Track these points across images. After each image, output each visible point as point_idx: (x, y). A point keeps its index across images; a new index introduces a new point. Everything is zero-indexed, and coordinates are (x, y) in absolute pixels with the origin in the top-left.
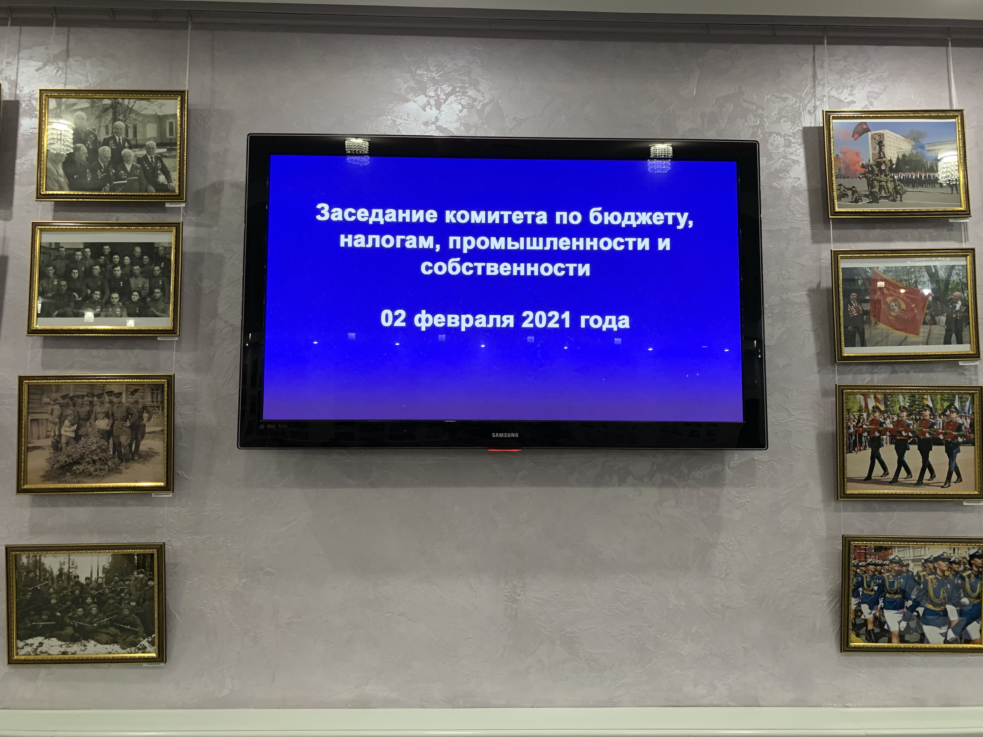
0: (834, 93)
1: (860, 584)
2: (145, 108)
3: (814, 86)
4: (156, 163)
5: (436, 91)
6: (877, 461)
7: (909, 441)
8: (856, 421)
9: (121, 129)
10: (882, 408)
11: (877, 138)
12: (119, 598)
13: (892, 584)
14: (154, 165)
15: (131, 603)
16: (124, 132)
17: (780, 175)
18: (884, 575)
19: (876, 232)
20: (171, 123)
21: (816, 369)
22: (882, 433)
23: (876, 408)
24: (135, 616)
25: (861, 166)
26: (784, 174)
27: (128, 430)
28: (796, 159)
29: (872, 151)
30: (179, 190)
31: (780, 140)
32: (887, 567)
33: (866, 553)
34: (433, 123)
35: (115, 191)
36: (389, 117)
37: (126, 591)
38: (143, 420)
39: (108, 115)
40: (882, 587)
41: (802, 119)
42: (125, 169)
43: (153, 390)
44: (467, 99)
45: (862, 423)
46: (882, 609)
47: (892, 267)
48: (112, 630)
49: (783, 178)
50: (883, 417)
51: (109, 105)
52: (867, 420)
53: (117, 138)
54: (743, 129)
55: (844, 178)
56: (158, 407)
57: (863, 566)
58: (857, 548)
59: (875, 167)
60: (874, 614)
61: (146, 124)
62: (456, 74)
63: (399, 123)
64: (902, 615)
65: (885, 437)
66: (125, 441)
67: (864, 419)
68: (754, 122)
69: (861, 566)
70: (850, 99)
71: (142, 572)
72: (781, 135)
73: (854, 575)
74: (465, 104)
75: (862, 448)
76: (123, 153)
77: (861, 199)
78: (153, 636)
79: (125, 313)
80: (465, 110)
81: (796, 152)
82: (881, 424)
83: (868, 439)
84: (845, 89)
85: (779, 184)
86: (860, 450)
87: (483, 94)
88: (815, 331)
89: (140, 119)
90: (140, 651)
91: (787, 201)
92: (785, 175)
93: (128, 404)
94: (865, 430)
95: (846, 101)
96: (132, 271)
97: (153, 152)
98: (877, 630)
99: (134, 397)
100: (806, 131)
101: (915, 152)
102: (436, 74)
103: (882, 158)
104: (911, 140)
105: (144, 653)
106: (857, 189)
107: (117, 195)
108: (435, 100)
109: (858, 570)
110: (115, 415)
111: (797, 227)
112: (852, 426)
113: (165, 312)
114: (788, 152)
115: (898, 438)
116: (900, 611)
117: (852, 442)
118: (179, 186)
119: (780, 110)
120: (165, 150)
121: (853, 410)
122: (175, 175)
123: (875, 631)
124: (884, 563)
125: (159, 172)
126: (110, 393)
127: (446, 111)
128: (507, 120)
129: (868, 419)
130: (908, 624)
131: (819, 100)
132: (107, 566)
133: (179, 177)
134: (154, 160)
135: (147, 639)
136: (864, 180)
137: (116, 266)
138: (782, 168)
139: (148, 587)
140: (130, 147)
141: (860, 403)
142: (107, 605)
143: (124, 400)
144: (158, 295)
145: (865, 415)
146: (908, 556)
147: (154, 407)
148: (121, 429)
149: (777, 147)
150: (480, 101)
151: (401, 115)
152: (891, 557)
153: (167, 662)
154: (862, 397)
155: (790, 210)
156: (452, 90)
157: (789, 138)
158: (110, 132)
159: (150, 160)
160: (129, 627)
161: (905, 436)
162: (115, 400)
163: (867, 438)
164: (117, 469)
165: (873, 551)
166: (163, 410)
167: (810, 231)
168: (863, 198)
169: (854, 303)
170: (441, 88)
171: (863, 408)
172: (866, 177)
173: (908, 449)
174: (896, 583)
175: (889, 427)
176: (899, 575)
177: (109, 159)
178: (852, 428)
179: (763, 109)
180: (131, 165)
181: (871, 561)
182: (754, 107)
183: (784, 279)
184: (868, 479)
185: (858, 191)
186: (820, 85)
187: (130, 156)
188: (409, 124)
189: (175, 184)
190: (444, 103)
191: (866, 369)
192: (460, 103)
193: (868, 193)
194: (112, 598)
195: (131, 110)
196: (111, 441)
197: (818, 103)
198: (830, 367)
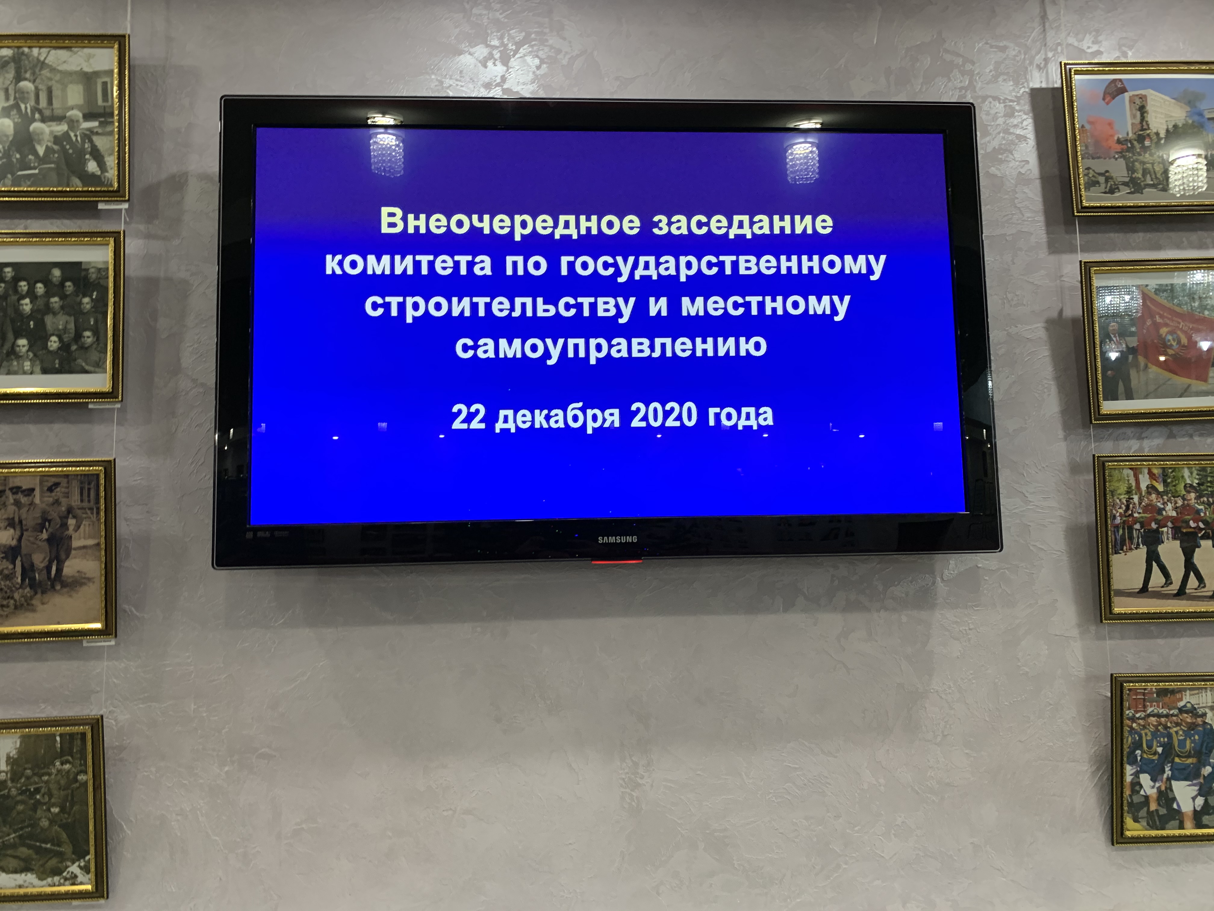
0: (1071, 40)
1: (1138, 745)
2: (65, 62)
3: (1044, 30)
4: (83, 142)
5: (501, 38)
6: (1154, 564)
7: (1200, 535)
8: (1124, 507)
9: (28, 93)
10: (1161, 488)
11: (1138, 101)
12: (32, 801)
13: (1182, 743)
14: (79, 146)
15: (52, 810)
16: (32, 96)
17: (1000, 156)
18: (1171, 731)
19: (1139, 237)
20: (105, 84)
21: (1061, 434)
22: (1161, 524)
23: (1151, 488)
24: (59, 829)
25: (1115, 142)
26: (1005, 155)
27: (45, 545)
28: (1021, 133)
29: (1131, 119)
30: (119, 182)
31: (999, 107)
32: (1174, 718)
33: (1144, 700)
34: (498, 85)
35: (19, 185)
36: (433, 77)
37: (43, 791)
38: (68, 529)
39: (8, 73)
40: (1168, 747)
41: (1028, 77)
42: (35, 153)
43: (82, 483)
44: (546, 49)
45: (1132, 511)
46: (1169, 779)
47: (1167, 285)
48: (24, 851)
49: (1005, 160)
50: (1161, 501)
51: (10, 58)
52: (1139, 506)
53: (23, 106)
54: (946, 92)
55: (1093, 158)
56: (91, 509)
57: (1142, 719)
58: (1131, 693)
59: (1135, 143)
60: (1159, 788)
61: (66, 86)
62: (531, 14)
63: (448, 85)
64: (1197, 788)
65: (1165, 529)
66: (42, 562)
67: (1135, 504)
68: (961, 82)
69: (1138, 718)
70: (1095, 48)
71: (67, 762)
72: (999, 99)
73: (1129, 732)
74: (544, 57)
75: (1133, 546)
76: (32, 128)
77: (1118, 188)
78: (87, 858)
79: (38, 369)
80: (544, 66)
81: (1022, 123)
82: (1160, 511)
83: (1141, 533)
84: (1088, 35)
85: (999, 170)
86: (1131, 549)
87: (570, 42)
88: (1057, 379)
89: (58, 77)
90: (67, 882)
91: (1011, 194)
92: (1007, 157)
93: (44, 506)
94: (1136, 521)
95: (1089, 51)
96: (47, 305)
97: (78, 127)
98: (1163, 811)
99: (53, 494)
100: (1035, 93)
101: (1190, 121)
102: (501, 14)
103: (1146, 129)
104: (1185, 104)
105: (73, 884)
106: (1112, 175)
107: (23, 191)
108: (500, 51)
109: (1134, 725)
110: (24, 522)
111: (1026, 230)
112: (1118, 514)
113: (99, 366)
114: (1010, 124)
115: (1184, 531)
116: (1194, 782)
117: (1118, 538)
118: (119, 176)
119: (998, 64)
120: (96, 124)
121: (1119, 492)
122: (111, 161)
123: (1161, 813)
124: (1171, 712)
125: (87, 156)
126: (16, 490)
127: (517, 67)
128: (606, 79)
129: (1140, 504)
130: (1206, 801)
131: (1051, 50)
132: (14, 753)
133: (119, 163)
134: (79, 139)
135: (77, 864)
136: (1122, 161)
137: (23, 297)
138: (1003, 147)
139: (77, 785)
140: (43, 120)
141: (1128, 480)
142: (14, 814)
143: (37, 500)
144: (89, 340)
145: (1136, 498)
146: (1204, 701)
147: (85, 509)
148: (34, 543)
149: (995, 118)
150: (566, 53)
151: (450, 73)
152: (1181, 704)
153: (110, 895)
154: (1131, 473)
155: (1016, 207)
156: (524, 38)
157: (1011, 104)
158: (12, 98)
159: (74, 139)
160: (49, 846)
161: (1193, 528)
162: (24, 500)
163: (1139, 532)
164: (28, 604)
165: (1155, 695)
166: (98, 513)
167: (1045, 236)
168: (1121, 187)
169: (1115, 337)
170: (509, 35)
171: (1133, 488)
172: (1124, 157)
173: (1199, 547)
174: (1188, 742)
175: (1170, 515)
176: (1193, 730)
177: (11, 139)
178: (1119, 518)
179: (973, 63)
180: (44, 147)
181: (1153, 711)
182: (960, 61)
183: (1011, 306)
184: (1144, 590)
185: (1114, 177)
186: (1052, 29)
187: (42, 133)
188: (462, 86)
189: (112, 173)
190: (514, 56)
191: (1132, 432)
192: (537, 56)
193: (1127, 180)
194: (22, 802)
195: (43, 64)
196: (18, 563)
197: (1050, 55)
198: (1081, 431)
